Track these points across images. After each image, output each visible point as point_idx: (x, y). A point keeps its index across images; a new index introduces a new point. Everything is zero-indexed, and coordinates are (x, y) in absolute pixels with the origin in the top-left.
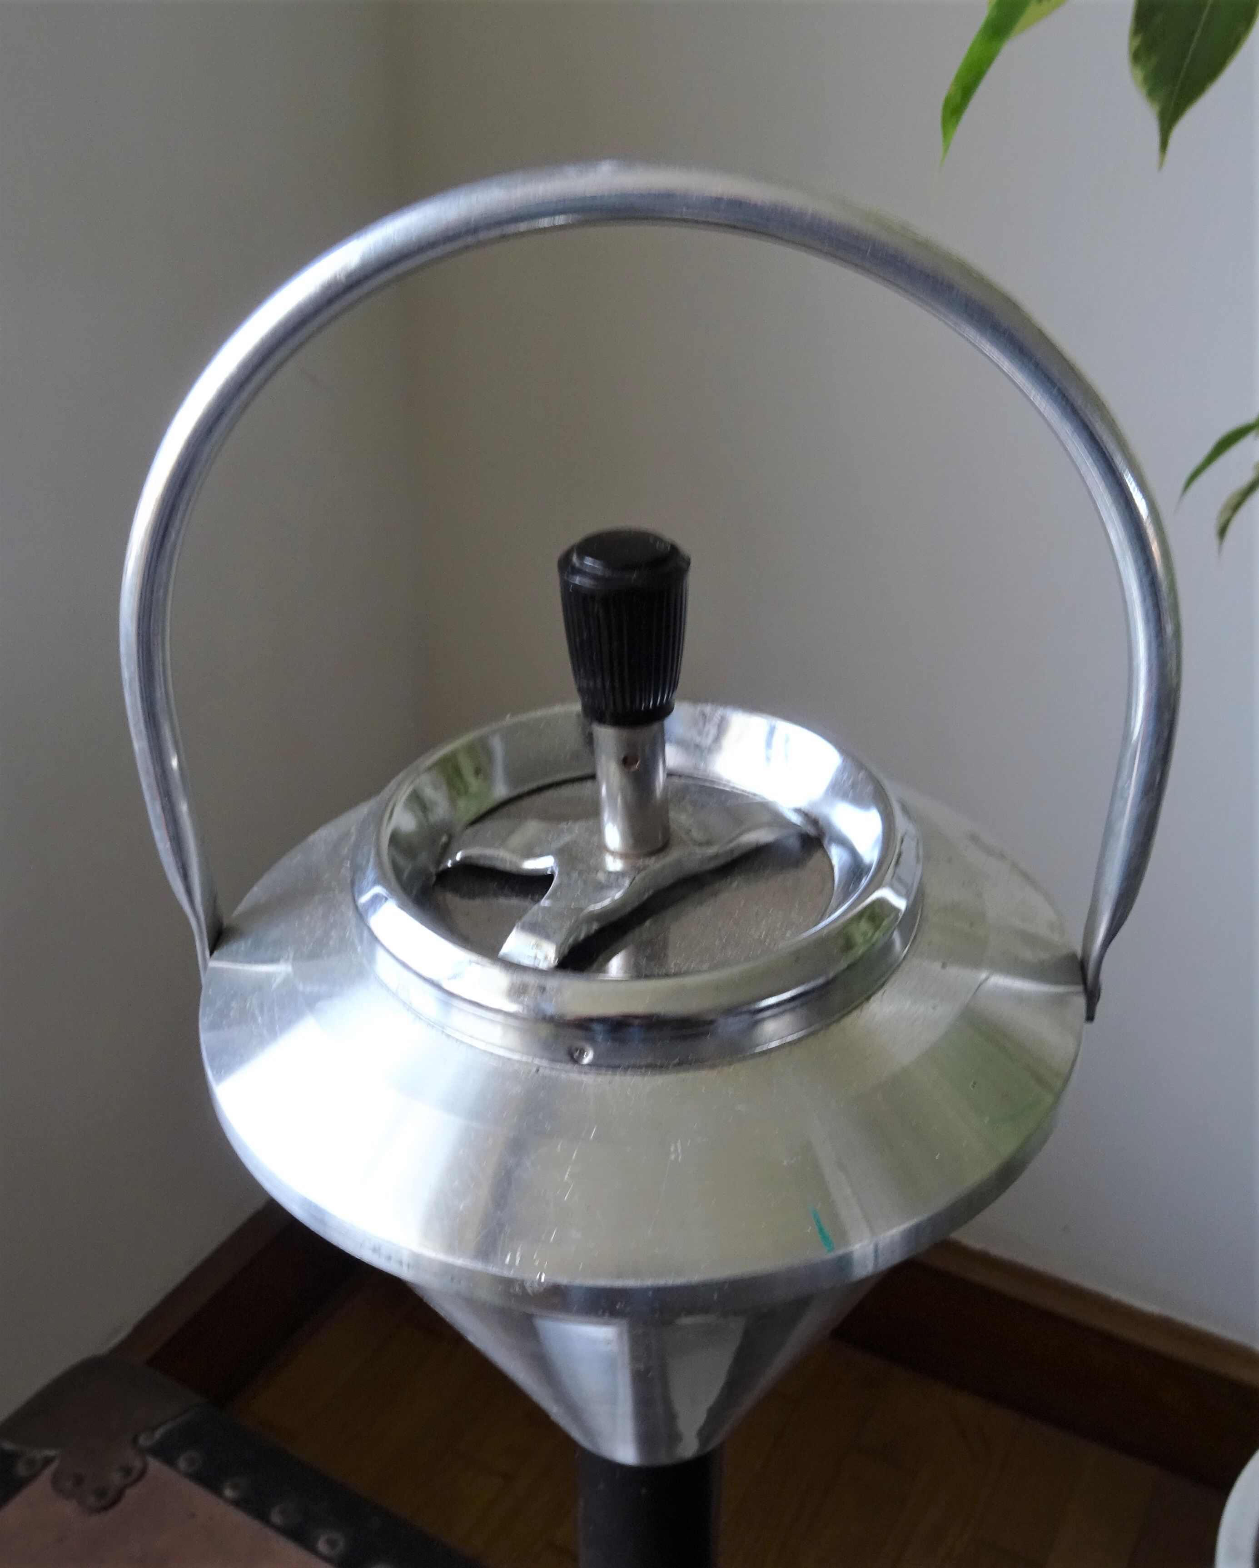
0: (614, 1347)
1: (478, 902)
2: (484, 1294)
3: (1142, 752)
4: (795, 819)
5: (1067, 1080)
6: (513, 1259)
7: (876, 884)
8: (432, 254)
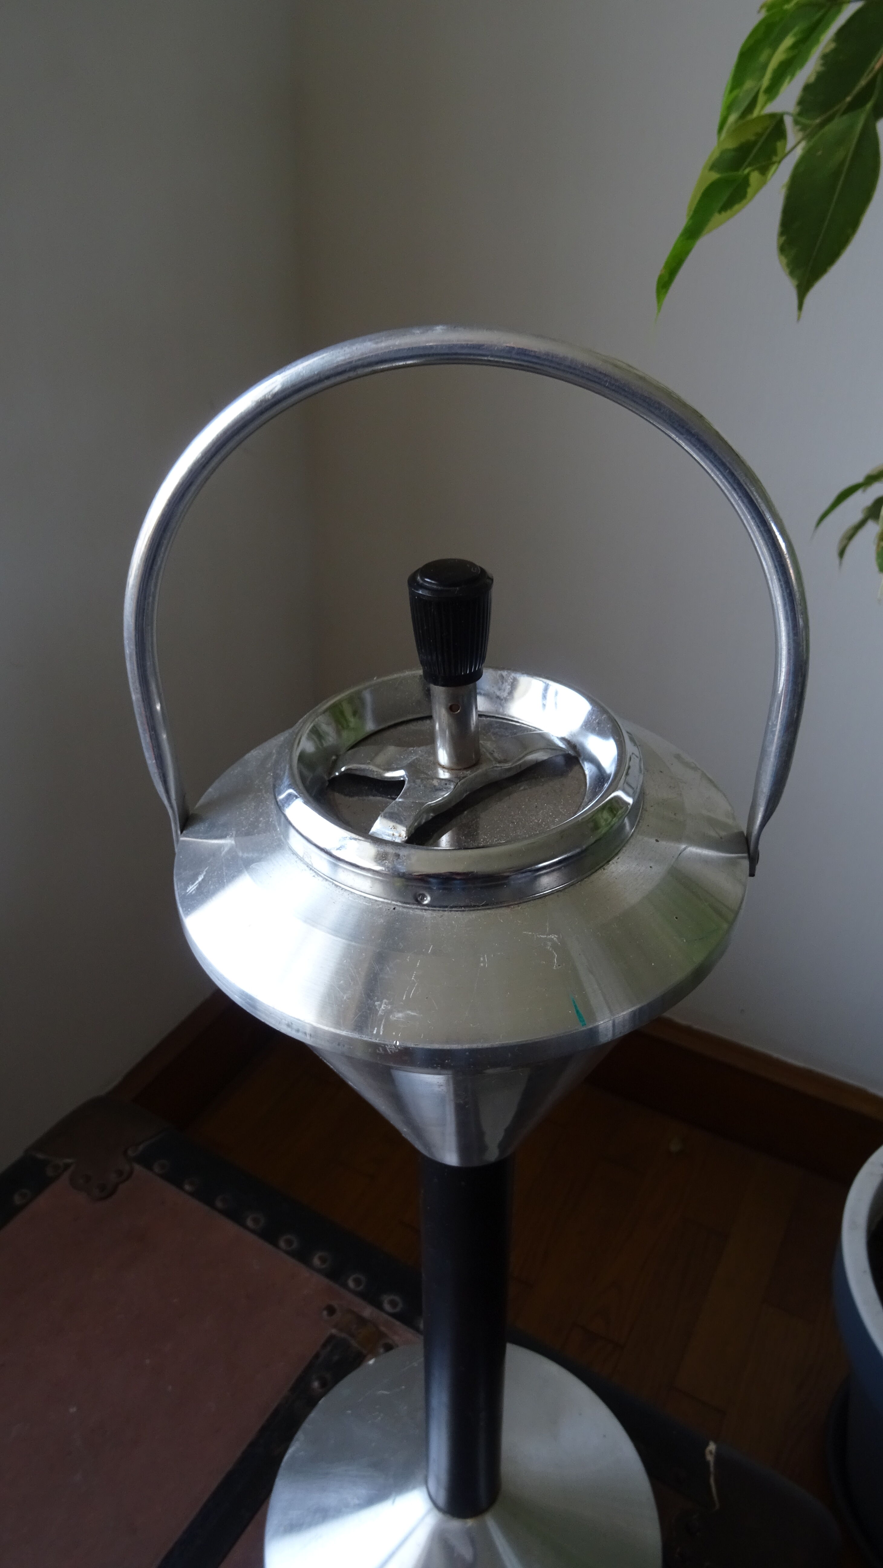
0: (444, 1089)
1: (356, 798)
2: (359, 1054)
3: (785, 703)
4: (561, 744)
5: (737, 913)
6: (378, 1032)
7: (613, 788)
8: (327, 383)
